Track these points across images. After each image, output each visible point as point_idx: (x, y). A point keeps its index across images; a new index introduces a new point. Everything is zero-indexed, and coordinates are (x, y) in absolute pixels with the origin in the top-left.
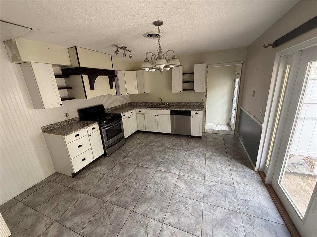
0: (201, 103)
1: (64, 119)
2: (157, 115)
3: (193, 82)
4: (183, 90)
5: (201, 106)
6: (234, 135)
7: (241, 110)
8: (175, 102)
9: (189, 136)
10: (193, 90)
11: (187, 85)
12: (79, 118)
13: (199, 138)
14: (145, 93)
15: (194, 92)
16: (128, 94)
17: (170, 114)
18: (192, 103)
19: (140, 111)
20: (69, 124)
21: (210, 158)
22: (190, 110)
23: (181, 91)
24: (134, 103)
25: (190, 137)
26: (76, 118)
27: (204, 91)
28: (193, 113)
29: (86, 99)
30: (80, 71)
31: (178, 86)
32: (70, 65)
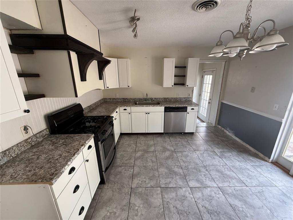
1: (22, 137)
2: (149, 113)
3: (186, 76)
4: (175, 84)
6: (215, 126)
7: (222, 104)
8: (162, 97)
9: (181, 133)
12: (48, 130)
13: (192, 134)
14: (129, 86)
15: (187, 87)
16: (108, 87)
17: (164, 111)
18: (179, 98)
19: (125, 109)
20: (32, 146)
22: (187, 106)
23: (173, 86)
24: (110, 99)
25: (183, 134)
26: (43, 131)
28: (189, 109)
29: (76, 96)
31: (169, 80)
32: (40, 28)
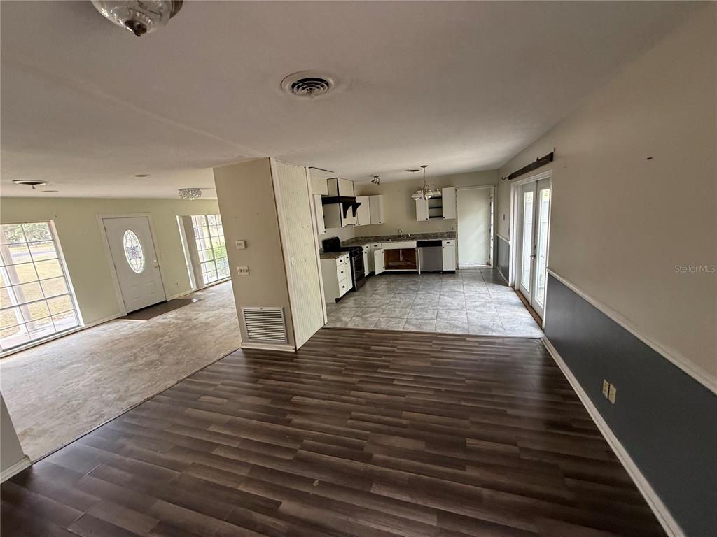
0: (451, 232)
3: (441, 207)
4: (430, 217)
5: (452, 235)
6: (493, 268)
7: (498, 237)
10: (441, 217)
11: (434, 212)
13: (452, 272)
14: (380, 223)
15: (443, 219)
16: (359, 224)
17: (416, 246)
19: (376, 246)
21: (468, 285)
22: (441, 240)
23: (427, 219)
25: (441, 273)
27: (455, 217)
28: (444, 242)
30: (337, 200)
31: (423, 213)
32: (327, 194)
